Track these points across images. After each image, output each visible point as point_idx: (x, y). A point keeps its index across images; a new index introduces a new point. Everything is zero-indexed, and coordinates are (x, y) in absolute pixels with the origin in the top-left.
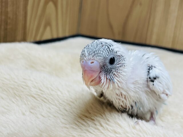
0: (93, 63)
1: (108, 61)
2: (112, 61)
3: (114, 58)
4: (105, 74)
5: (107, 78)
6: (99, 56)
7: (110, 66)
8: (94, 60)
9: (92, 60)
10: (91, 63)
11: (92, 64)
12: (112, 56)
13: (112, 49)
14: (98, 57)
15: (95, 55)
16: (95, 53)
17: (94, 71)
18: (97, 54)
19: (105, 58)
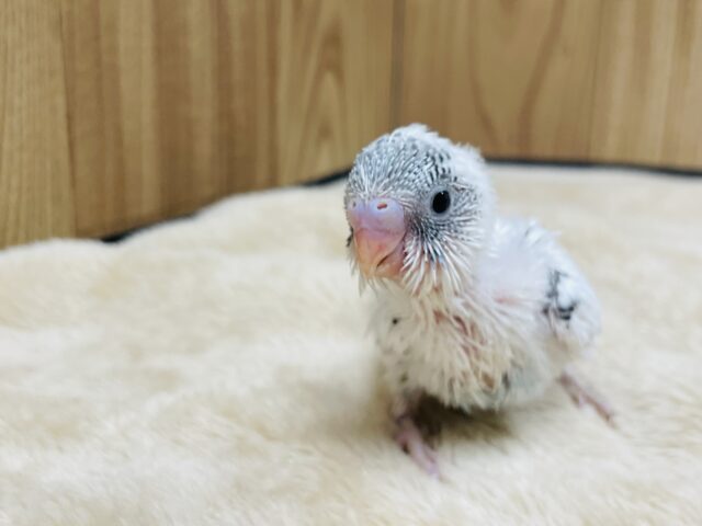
0: (385, 206)
1: (428, 202)
2: (441, 202)
3: (446, 193)
4: (417, 240)
5: (423, 252)
6: (402, 186)
7: (433, 218)
8: (389, 197)
9: (383, 197)
10: (380, 208)
11: (383, 210)
12: (440, 189)
13: (444, 170)
14: (399, 191)
15: (390, 182)
16: (393, 176)
17: (387, 232)
18: (399, 180)
19: (421, 193)
